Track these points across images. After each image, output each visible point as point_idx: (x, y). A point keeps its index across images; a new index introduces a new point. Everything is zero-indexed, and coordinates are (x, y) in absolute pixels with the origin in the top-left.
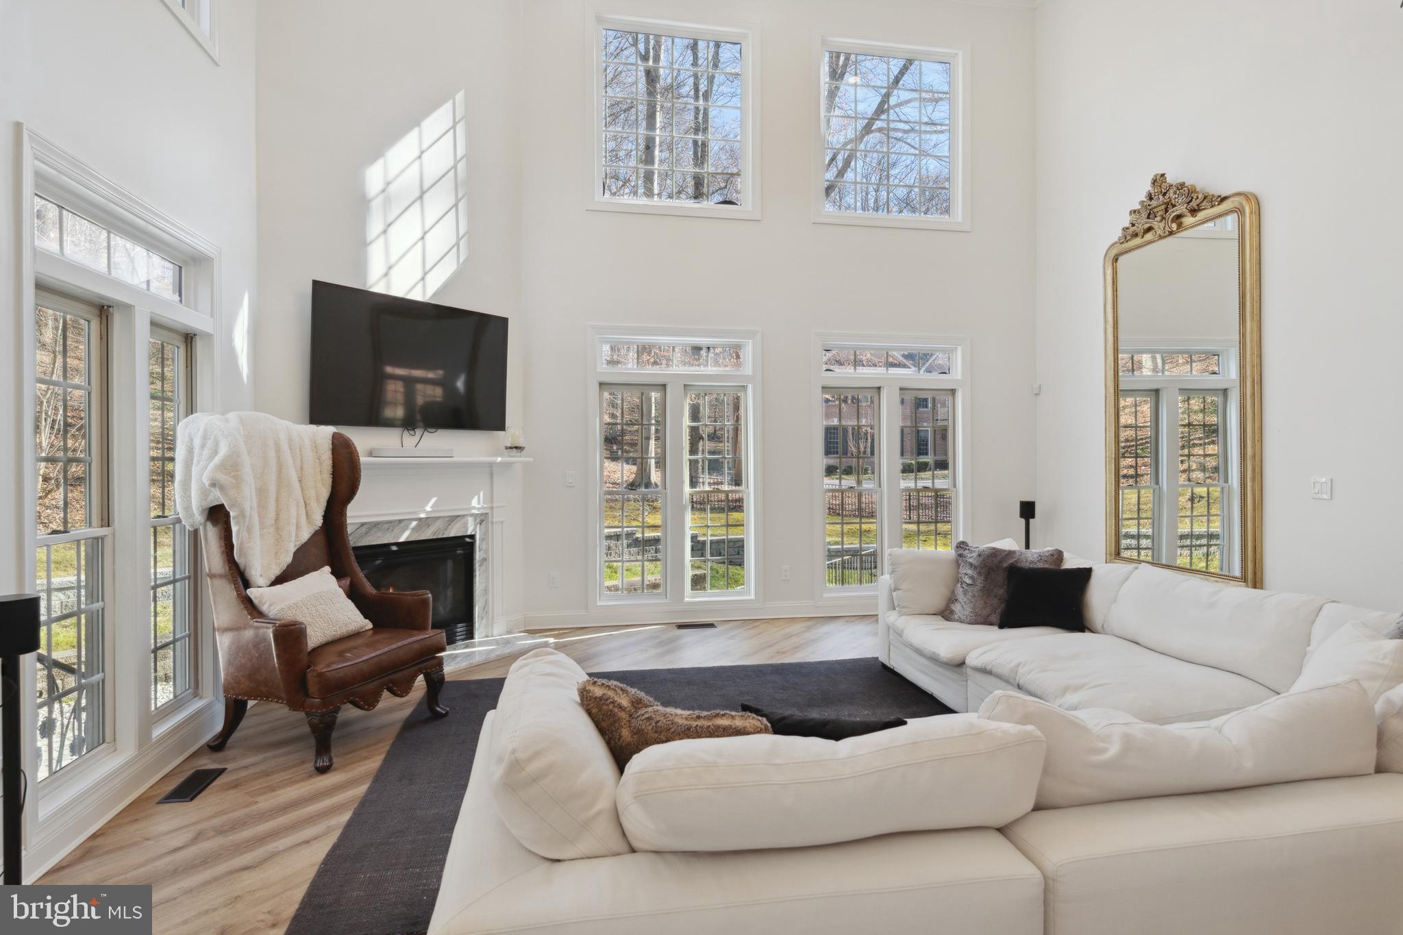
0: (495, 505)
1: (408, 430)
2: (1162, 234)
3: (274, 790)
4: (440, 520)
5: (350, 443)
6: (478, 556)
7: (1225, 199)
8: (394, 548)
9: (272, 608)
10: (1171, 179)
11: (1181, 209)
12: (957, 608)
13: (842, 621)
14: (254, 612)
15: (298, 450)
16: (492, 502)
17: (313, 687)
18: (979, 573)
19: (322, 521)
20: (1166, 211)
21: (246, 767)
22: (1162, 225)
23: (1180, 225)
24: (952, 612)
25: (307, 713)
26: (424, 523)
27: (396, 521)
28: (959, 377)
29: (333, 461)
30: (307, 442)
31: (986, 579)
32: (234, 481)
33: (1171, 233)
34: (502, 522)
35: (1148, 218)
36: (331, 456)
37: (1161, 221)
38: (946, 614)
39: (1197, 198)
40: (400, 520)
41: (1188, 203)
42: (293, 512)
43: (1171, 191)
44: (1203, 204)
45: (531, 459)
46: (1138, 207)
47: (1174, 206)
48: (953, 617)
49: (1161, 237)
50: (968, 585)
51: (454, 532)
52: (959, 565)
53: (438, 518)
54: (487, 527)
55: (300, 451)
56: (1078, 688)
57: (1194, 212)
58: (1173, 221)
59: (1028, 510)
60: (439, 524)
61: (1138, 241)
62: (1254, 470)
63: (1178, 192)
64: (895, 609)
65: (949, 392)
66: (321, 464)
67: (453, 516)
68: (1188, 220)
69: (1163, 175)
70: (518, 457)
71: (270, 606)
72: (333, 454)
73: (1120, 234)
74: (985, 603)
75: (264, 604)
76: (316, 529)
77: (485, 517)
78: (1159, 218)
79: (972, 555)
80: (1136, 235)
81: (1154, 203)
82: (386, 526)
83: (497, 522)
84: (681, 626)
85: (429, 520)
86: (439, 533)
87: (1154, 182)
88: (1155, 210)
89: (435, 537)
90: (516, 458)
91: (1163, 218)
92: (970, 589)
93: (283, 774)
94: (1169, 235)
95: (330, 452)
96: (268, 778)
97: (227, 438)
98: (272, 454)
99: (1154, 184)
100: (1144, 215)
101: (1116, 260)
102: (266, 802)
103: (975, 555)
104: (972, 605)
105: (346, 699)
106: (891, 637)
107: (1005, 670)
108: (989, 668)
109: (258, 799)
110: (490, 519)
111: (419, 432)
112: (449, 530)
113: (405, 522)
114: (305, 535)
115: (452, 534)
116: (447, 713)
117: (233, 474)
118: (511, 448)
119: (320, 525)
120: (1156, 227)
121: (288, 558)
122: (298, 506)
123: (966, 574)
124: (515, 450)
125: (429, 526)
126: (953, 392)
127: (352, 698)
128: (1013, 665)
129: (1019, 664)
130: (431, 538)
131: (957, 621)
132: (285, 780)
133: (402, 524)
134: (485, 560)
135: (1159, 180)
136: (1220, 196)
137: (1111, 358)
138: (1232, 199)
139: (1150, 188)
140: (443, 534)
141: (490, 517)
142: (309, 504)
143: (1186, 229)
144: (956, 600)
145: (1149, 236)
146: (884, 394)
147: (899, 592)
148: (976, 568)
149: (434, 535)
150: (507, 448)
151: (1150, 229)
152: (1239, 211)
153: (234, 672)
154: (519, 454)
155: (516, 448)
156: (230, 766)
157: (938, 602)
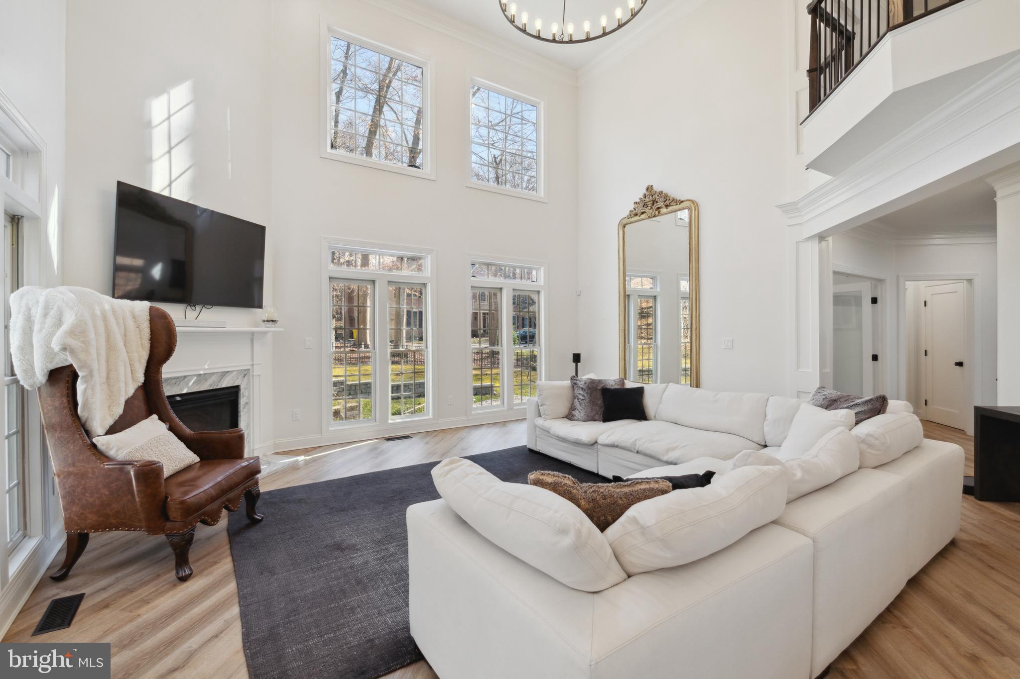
0: (255, 363)
1: (190, 306)
2: (650, 216)
3: (149, 603)
4: (215, 375)
5: (166, 315)
6: (242, 401)
7: (682, 202)
8: (178, 399)
9: (120, 452)
10: (657, 188)
11: (660, 204)
12: (576, 413)
13: (484, 426)
14: (102, 457)
15: (121, 320)
16: (253, 360)
17: (174, 512)
18: (587, 393)
19: (144, 378)
20: (653, 205)
21: (104, 589)
22: (651, 211)
23: (659, 212)
24: (573, 415)
25: (167, 535)
26: (201, 377)
27: (182, 377)
28: (542, 284)
29: (151, 330)
30: (128, 314)
31: (591, 395)
32: (83, 346)
33: (655, 216)
34: (260, 375)
35: (643, 207)
36: (149, 325)
37: (651, 209)
38: (570, 417)
39: (669, 200)
40: (184, 376)
41: (665, 202)
42: (121, 370)
43: (656, 195)
44: (672, 203)
45: (283, 329)
46: (638, 201)
47: (657, 202)
48: (574, 418)
49: (649, 217)
50: (582, 400)
51: (226, 383)
52: (574, 390)
53: (214, 373)
54: (249, 379)
55: (123, 321)
56: (674, 449)
57: (667, 206)
58: (656, 210)
59: (577, 358)
60: (214, 378)
61: (637, 218)
62: (696, 336)
63: (660, 195)
64: (541, 416)
65: (536, 292)
66: (140, 331)
67: (225, 372)
68: (663, 210)
69: (652, 186)
70: (272, 327)
71: (118, 450)
72: (150, 324)
73: (628, 213)
74: (592, 409)
75: (111, 449)
76: (140, 385)
77: (248, 372)
78: (649, 208)
79: (582, 383)
80: (636, 215)
81: (647, 200)
82: (174, 381)
83: (256, 376)
84: (389, 439)
85: (206, 376)
86: (214, 385)
87: (647, 189)
88: (647, 203)
89: (211, 388)
90: (270, 328)
91: (652, 208)
92: (583, 402)
93: (145, 588)
94: (653, 217)
95: (149, 322)
96: (134, 594)
97: (73, 309)
98: (100, 323)
99: (647, 190)
100: (642, 204)
101: (624, 226)
102: (148, 613)
103: (583, 383)
104: (585, 411)
105: (199, 519)
106: (537, 433)
107: (628, 444)
108: (616, 443)
109: (140, 611)
110: (251, 374)
111: (198, 308)
112: (221, 383)
113: (189, 377)
114: (131, 391)
115: (224, 386)
116: (262, 518)
117: (82, 339)
118: (268, 321)
119: (143, 381)
120: (647, 212)
121: (119, 410)
122: (125, 367)
123: (580, 394)
124: (271, 322)
125: (207, 380)
126: (538, 292)
127: (203, 517)
128: (632, 440)
129: (636, 440)
130: (208, 389)
131: (577, 420)
132: (153, 592)
133: (186, 380)
134: (247, 403)
135: (649, 189)
136: (680, 200)
137: (622, 278)
138: (686, 202)
139: (645, 192)
140: (217, 385)
141: (251, 372)
142: (133, 365)
143: (662, 215)
144: (576, 409)
145: (643, 216)
146: (504, 292)
147: (545, 406)
148: (585, 390)
149: (210, 387)
150: (264, 321)
151: (643, 213)
152: (689, 208)
153: (79, 511)
154: (274, 326)
155: (272, 321)
156: (86, 591)
157: (564, 410)
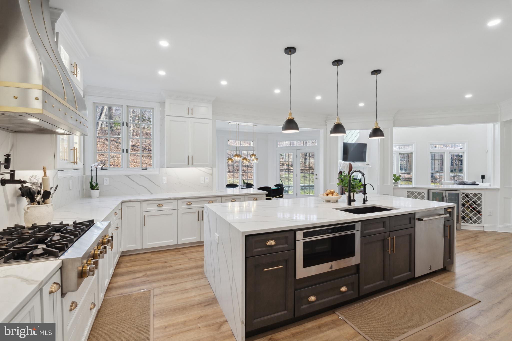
90: (368, 166)
